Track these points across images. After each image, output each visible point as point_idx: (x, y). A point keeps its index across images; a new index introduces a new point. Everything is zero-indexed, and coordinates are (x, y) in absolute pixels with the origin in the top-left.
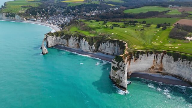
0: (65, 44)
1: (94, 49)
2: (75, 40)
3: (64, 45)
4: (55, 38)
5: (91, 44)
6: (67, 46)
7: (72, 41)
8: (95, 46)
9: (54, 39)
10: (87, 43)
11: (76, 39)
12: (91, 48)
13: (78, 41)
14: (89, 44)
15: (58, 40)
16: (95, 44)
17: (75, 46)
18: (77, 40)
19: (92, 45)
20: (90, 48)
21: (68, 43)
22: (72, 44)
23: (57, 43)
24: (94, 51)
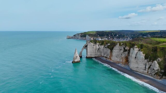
0: (108, 56)
1: (156, 69)
2: (122, 51)
3: (106, 57)
4: (98, 47)
5: (150, 57)
6: (110, 59)
7: (117, 51)
8: (159, 63)
9: (96, 47)
10: (142, 55)
11: (124, 48)
12: (149, 67)
13: (127, 52)
14: (146, 58)
15: (101, 50)
16: (160, 59)
17: (121, 61)
18: (125, 50)
19: (154, 60)
20: (147, 67)
21: (111, 55)
22: (117, 57)
23: (98, 54)
24: (156, 74)
